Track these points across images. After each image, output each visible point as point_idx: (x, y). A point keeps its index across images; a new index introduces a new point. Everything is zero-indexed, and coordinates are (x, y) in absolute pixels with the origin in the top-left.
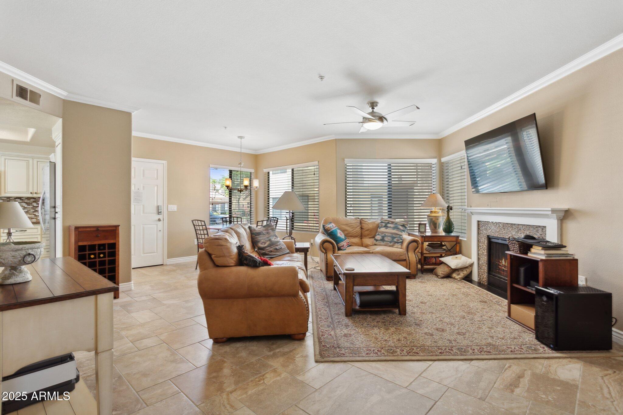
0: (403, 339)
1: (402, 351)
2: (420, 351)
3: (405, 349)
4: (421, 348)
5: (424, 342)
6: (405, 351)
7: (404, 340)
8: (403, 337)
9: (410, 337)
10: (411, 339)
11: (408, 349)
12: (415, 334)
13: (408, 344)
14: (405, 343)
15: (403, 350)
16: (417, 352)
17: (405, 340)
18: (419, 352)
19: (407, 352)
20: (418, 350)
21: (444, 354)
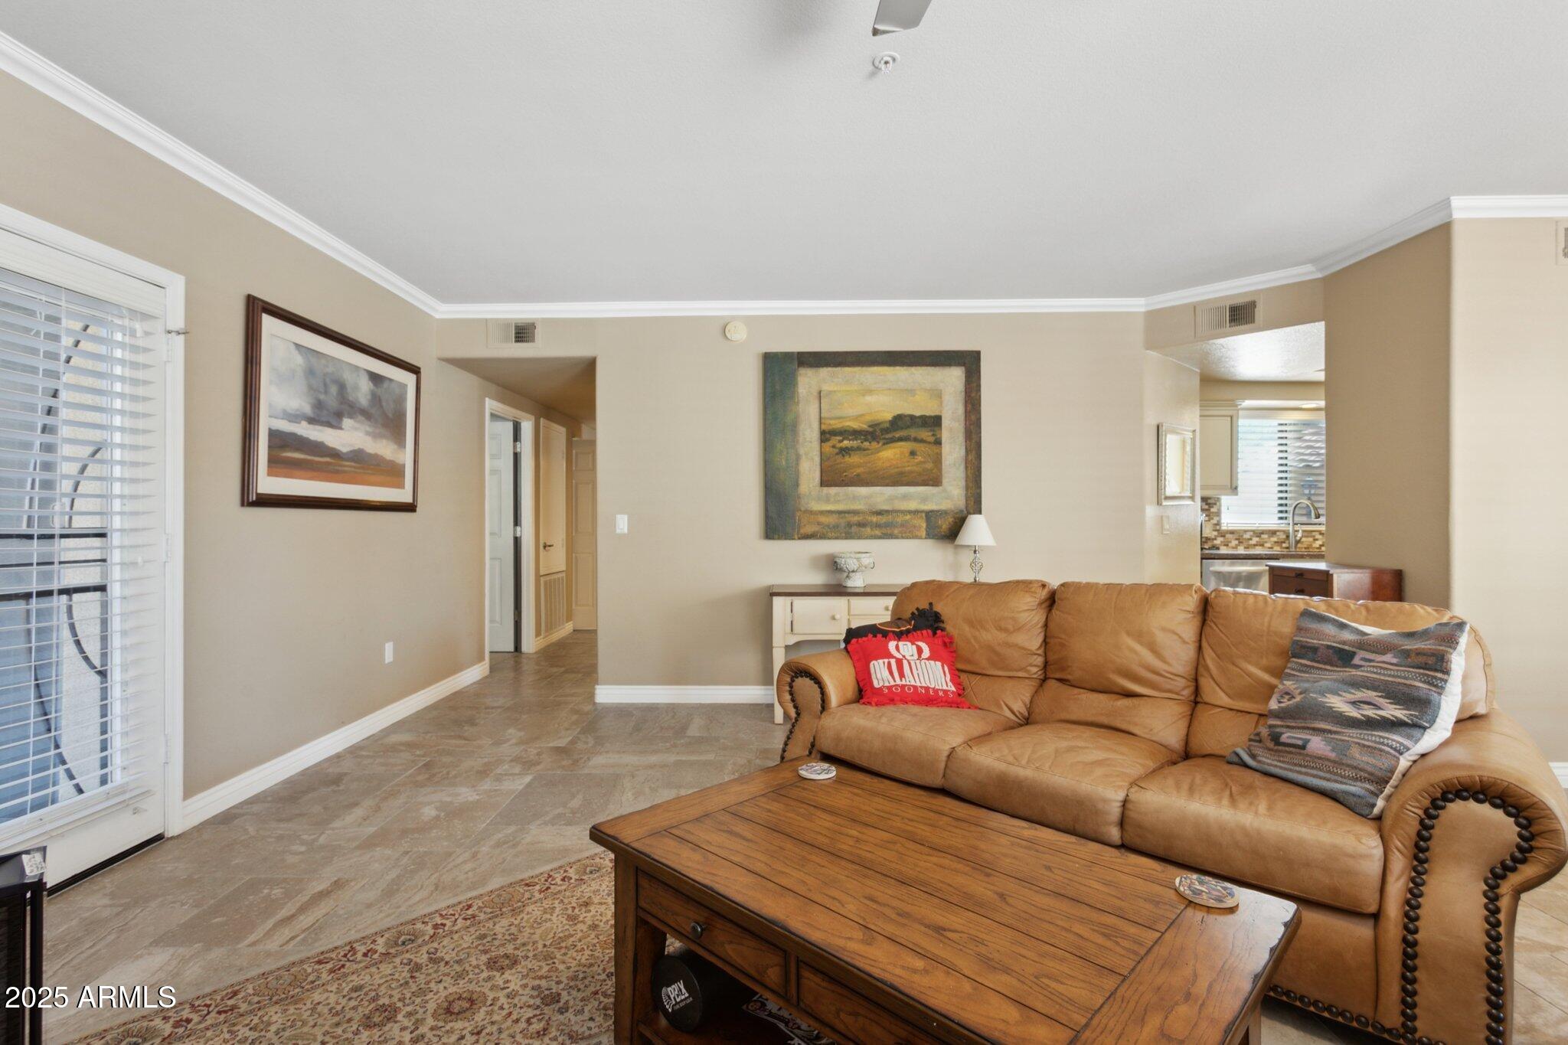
0: (577, 911)
1: (565, 877)
2: (523, 894)
3: (561, 885)
4: (520, 904)
5: (516, 922)
6: (558, 880)
7: (574, 908)
8: (581, 919)
9: (560, 926)
10: (555, 921)
11: (552, 887)
12: (548, 943)
13: (557, 902)
14: (566, 901)
15: (563, 880)
16: (530, 888)
17: (570, 912)
18: (526, 888)
19: (554, 879)
20: (527, 895)
21: (458, 908)
